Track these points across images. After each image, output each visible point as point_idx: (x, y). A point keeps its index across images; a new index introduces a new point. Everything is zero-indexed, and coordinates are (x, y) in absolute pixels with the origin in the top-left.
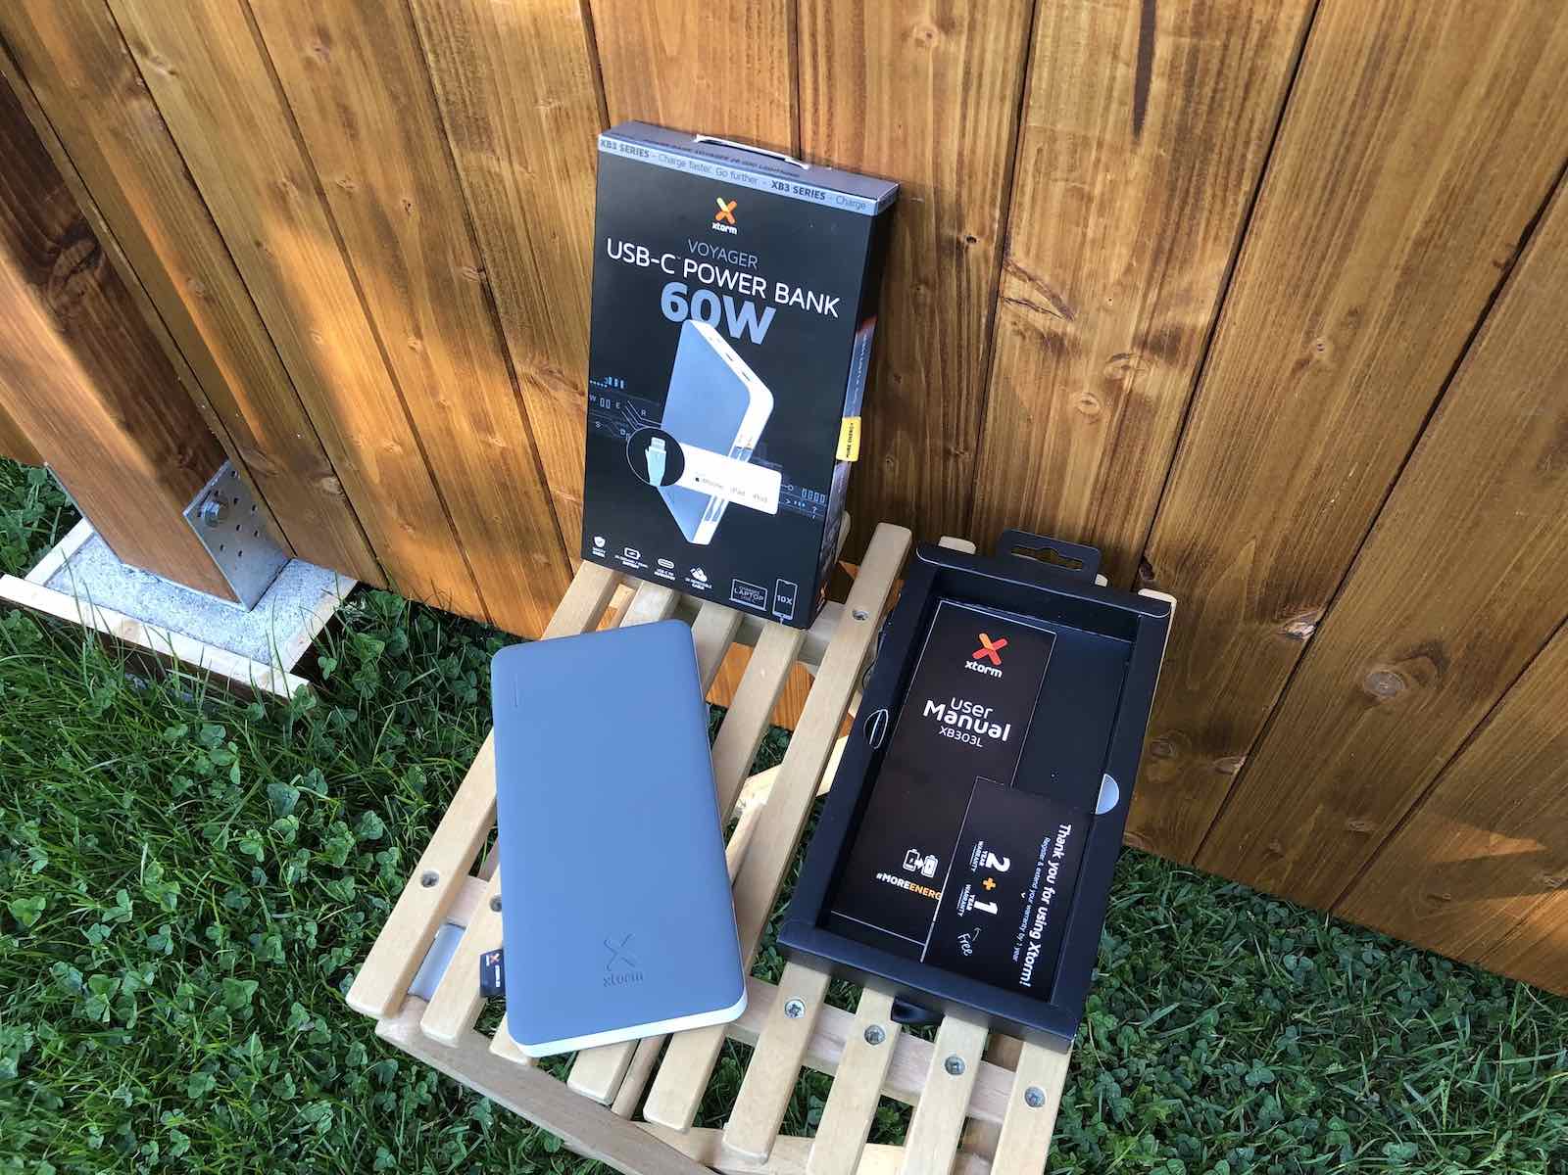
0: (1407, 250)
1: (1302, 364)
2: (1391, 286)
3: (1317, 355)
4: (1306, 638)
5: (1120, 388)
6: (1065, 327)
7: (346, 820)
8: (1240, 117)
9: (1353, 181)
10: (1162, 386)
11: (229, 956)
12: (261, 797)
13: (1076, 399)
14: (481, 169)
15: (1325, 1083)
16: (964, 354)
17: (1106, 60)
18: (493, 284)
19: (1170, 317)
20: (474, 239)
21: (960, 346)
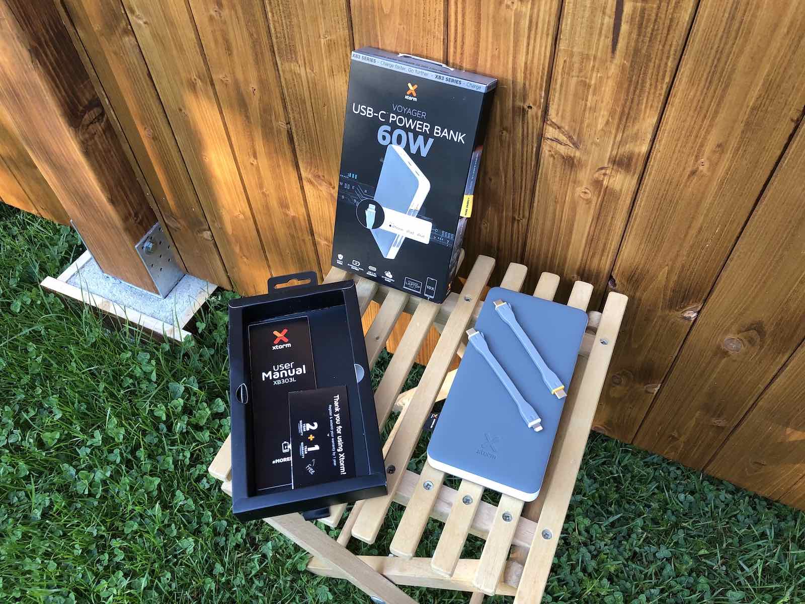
0: (747, 113)
1: (693, 173)
2: (739, 131)
3: (701, 168)
4: (693, 319)
5: (602, 185)
6: (575, 153)
7: (207, 403)
8: (665, 43)
9: (721, 76)
10: (623, 185)
11: (147, 466)
12: (166, 389)
13: (579, 190)
14: (291, 71)
15: (697, 559)
16: (524, 167)
17: (599, 14)
18: (293, 131)
19: (628, 148)
20: (285, 107)
21: (522, 163)
